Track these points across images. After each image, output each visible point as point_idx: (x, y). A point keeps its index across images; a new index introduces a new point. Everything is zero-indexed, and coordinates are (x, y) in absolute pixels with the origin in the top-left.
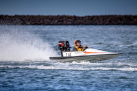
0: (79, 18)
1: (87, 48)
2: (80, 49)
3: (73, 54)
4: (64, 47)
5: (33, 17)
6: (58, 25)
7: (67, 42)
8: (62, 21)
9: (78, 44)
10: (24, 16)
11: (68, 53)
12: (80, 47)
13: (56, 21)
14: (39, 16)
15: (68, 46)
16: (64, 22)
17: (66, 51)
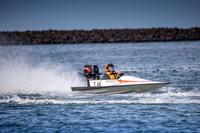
0: (182, 31)
1: (122, 75)
2: (112, 76)
3: (104, 83)
4: (92, 73)
5: (118, 31)
6: (153, 41)
7: (95, 67)
8: (159, 36)
9: (110, 69)
10: (106, 31)
11: (97, 81)
12: (113, 73)
13: (151, 36)
14: (126, 30)
15: (97, 72)
16: (162, 37)
17: (94, 78)
